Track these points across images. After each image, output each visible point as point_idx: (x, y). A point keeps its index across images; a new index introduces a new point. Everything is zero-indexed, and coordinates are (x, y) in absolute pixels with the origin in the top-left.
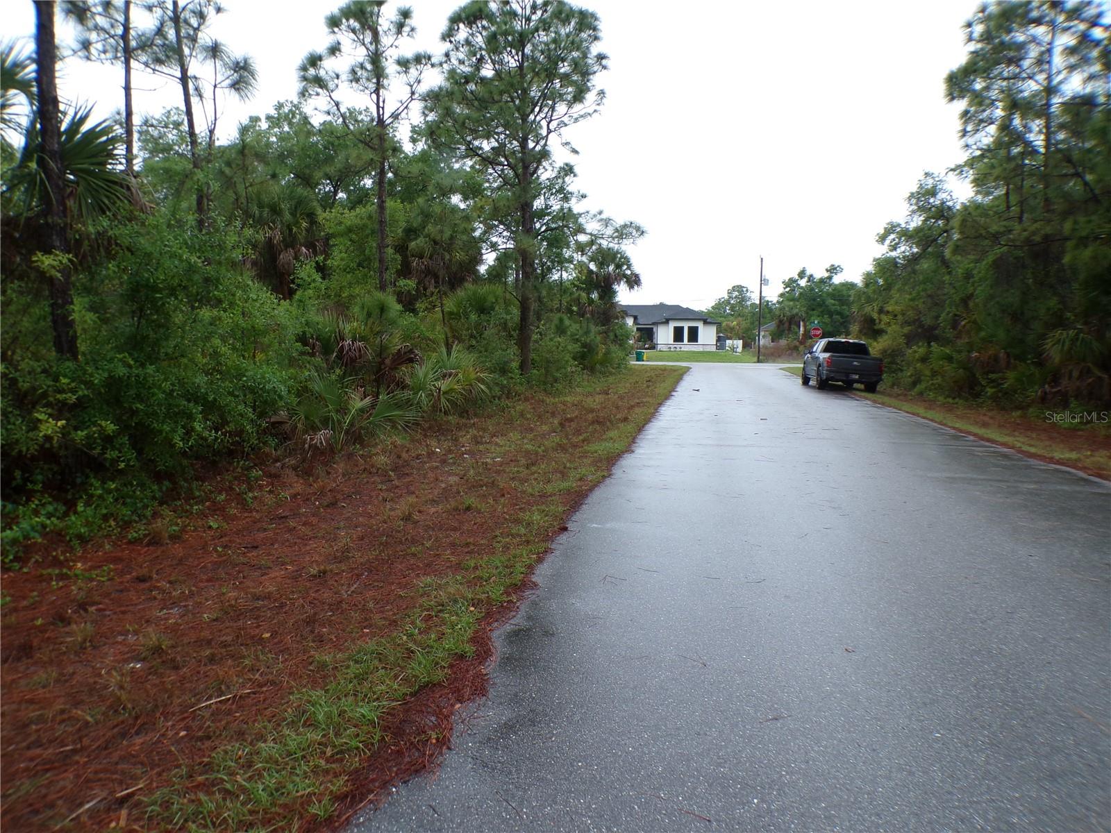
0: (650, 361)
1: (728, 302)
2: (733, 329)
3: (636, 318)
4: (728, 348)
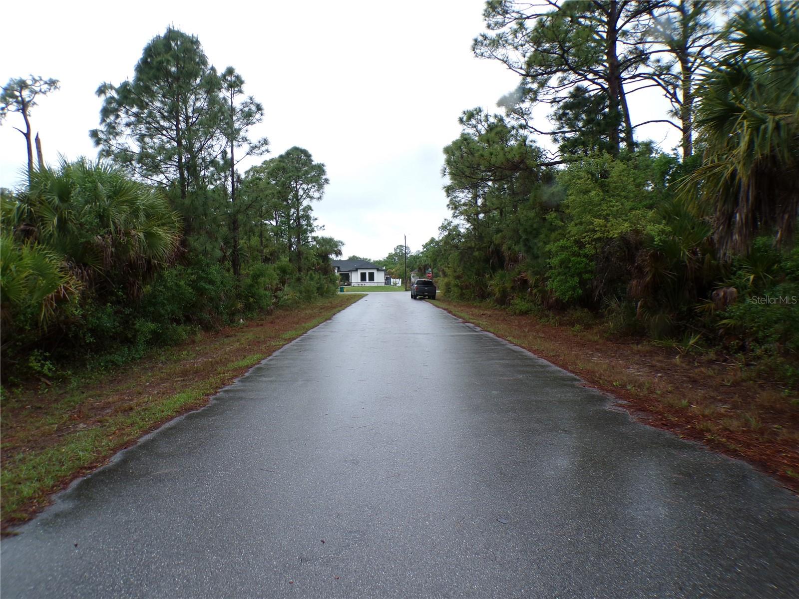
0: (348, 291)
2: (392, 273)
3: (339, 268)
4: (392, 284)
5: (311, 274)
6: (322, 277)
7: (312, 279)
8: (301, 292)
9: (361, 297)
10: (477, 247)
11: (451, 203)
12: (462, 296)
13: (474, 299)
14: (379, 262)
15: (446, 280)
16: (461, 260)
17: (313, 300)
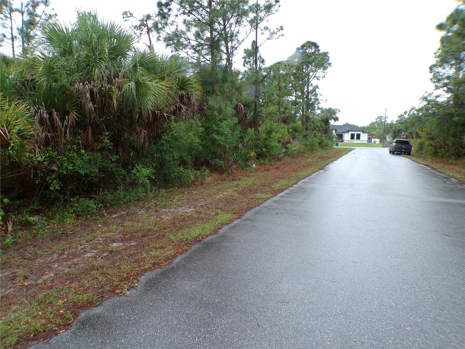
0: (341, 146)
1: (376, 123)
2: (374, 135)
3: (336, 130)
4: (373, 142)
5: (315, 133)
6: (323, 135)
7: (315, 136)
8: (306, 145)
9: (350, 150)
10: (457, 113)
11: (434, 77)
12: (435, 154)
13: (449, 157)
14: (364, 128)
15: (419, 140)
16: (438, 125)
17: (315, 151)
